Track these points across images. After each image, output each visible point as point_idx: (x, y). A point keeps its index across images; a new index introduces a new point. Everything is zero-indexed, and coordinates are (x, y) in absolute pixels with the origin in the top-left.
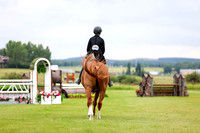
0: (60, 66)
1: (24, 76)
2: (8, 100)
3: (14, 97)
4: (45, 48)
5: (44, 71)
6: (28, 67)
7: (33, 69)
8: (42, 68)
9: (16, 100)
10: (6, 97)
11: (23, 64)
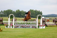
0: (45, 17)
1: (34, 20)
2: (30, 27)
3: (31, 26)
4: (40, 12)
5: (40, 19)
6: (35, 17)
7: (37, 18)
8: (40, 18)
9: (32, 27)
10: (29, 26)
11: (34, 16)
